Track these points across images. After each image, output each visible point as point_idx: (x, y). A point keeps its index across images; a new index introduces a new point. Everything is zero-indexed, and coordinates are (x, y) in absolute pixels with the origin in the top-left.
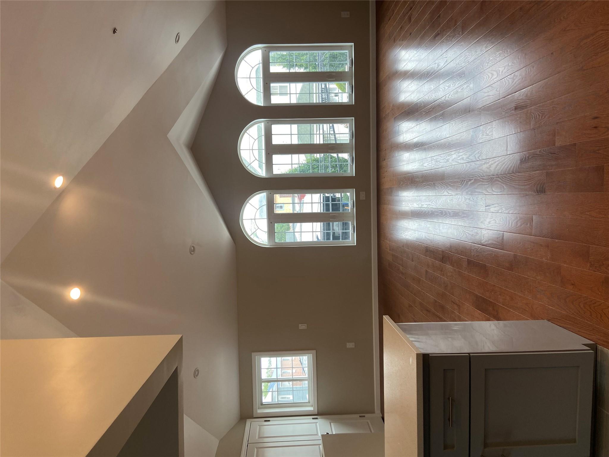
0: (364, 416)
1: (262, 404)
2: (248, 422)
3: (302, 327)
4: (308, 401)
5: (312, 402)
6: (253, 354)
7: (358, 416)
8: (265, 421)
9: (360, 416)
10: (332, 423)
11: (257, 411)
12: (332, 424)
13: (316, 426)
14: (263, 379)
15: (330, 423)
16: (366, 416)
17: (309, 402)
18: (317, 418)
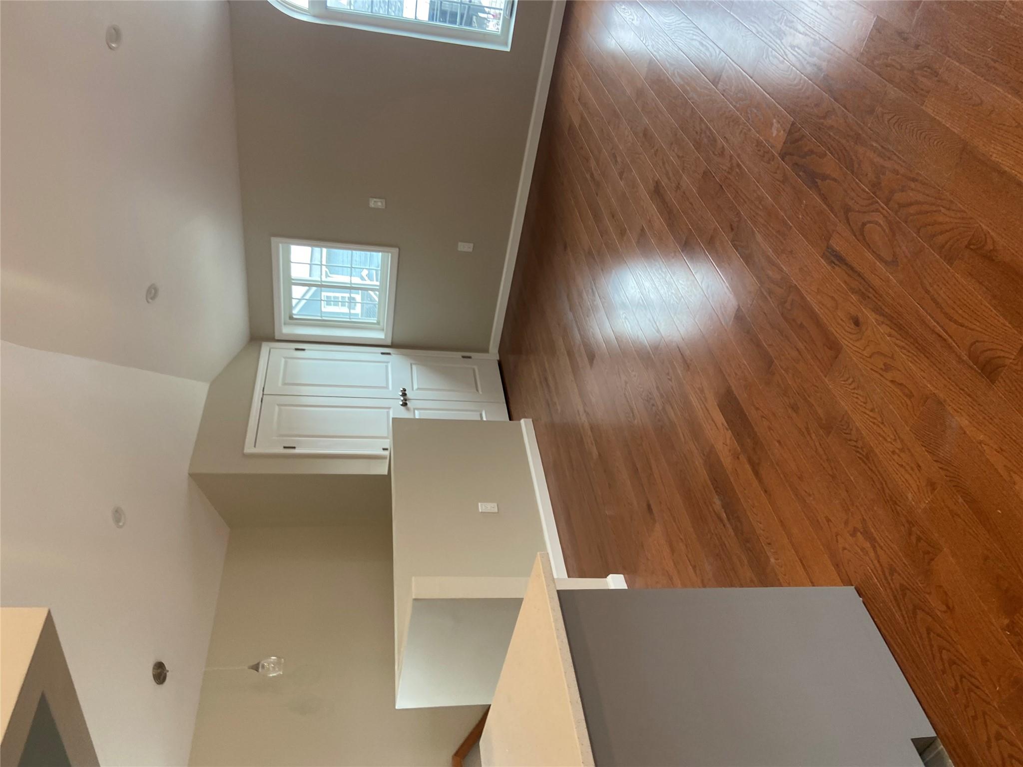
0: (470, 357)
1: (291, 318)
2: (265, 347)
3: (376, 203)
4: (375, 322)
5: (384, 323)
6: (274, 240)
7: (459, 355)
8: (297, 349)
9: (464, 357)
10: (414, 364)
11: (281, 329)
12: (414, 367)
13: (387, 367)
14: (293, 280)
15: (411, 365)
16: (473, 357)
17: (378, 323)
18: (389, 354)
